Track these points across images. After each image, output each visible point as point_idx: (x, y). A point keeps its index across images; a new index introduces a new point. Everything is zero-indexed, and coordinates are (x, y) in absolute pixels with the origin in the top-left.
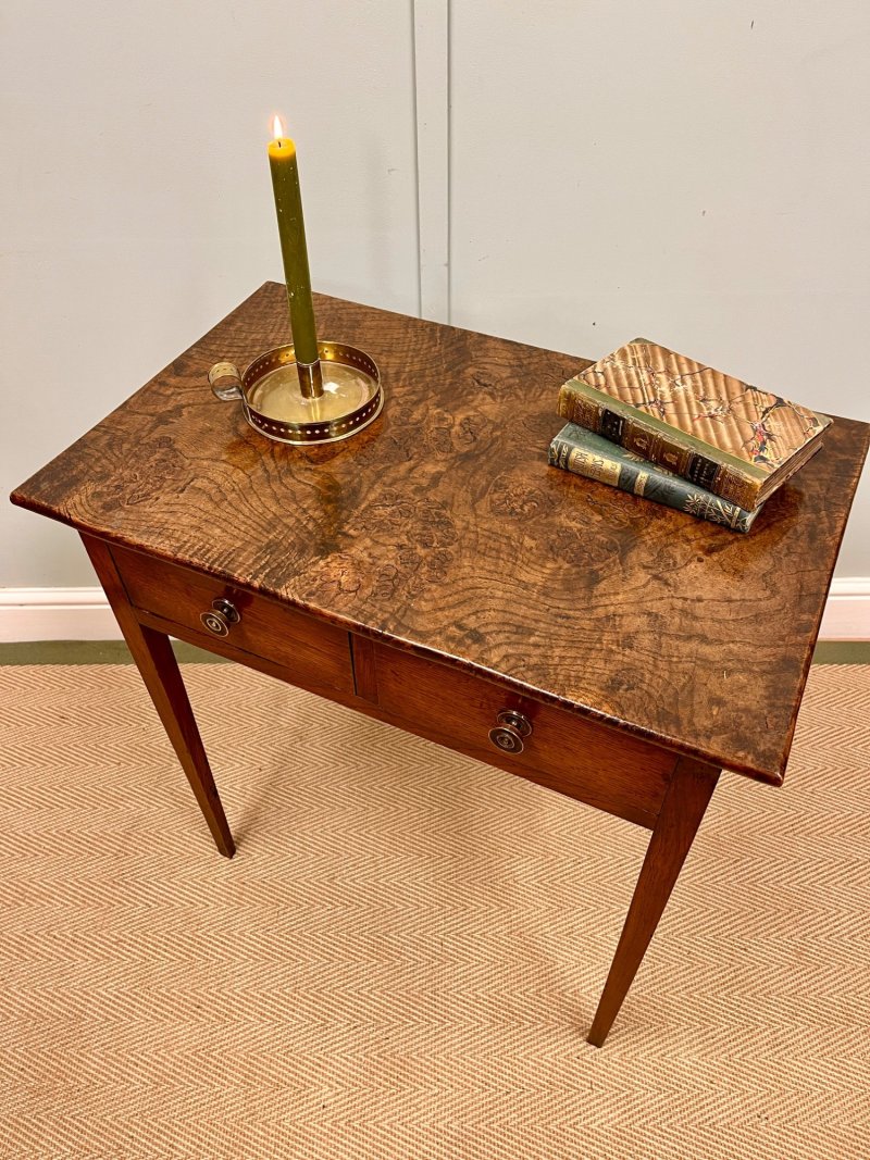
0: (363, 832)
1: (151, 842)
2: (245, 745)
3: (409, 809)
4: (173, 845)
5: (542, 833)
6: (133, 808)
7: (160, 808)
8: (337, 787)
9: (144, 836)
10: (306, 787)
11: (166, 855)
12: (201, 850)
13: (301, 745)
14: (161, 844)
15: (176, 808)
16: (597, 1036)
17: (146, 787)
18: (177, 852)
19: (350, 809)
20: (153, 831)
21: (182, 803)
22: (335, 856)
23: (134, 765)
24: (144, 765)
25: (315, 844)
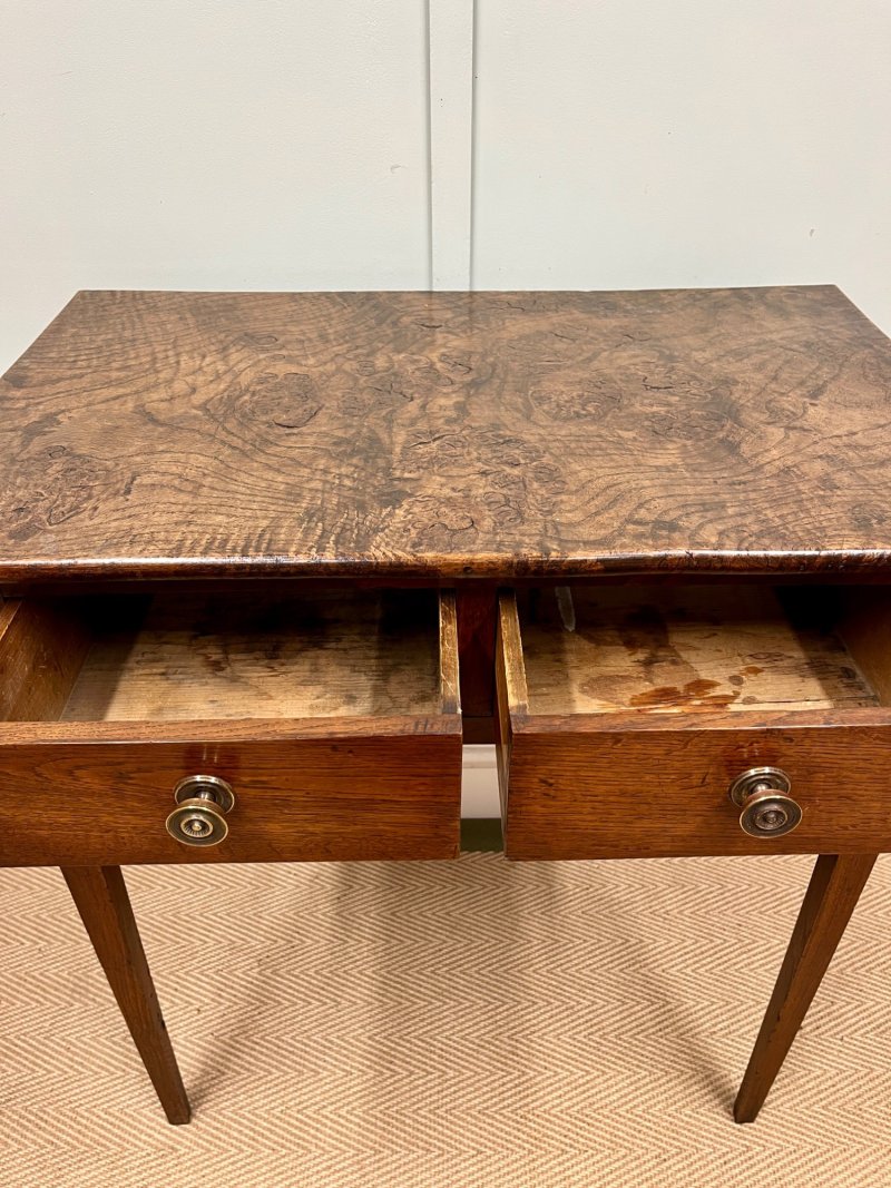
0: (343, 1112)
1: (30, 1126)
2: (180, 974)
3: (412, 1073)
4: (61, 1130)
5: (606, 1112)
6: (10, 1071)
7: (49, 1072)
8: (308, 1038)
9: (21, 1116)
10: (262, 1038)
11: (50, 1147)
12: (102, 1141)
13: (260, 973)
14: (44, 1130)
15: (72, 1073)
16: (746, 1106)
17: (33, 1038)
18: (68, 1143)
19: (325, 1073)
20: (34, 1109)
21: (81, 1064)
22: (301, 1152)
23: (19, 1004)
24: (34, 1004)
25: (271, 1131)
